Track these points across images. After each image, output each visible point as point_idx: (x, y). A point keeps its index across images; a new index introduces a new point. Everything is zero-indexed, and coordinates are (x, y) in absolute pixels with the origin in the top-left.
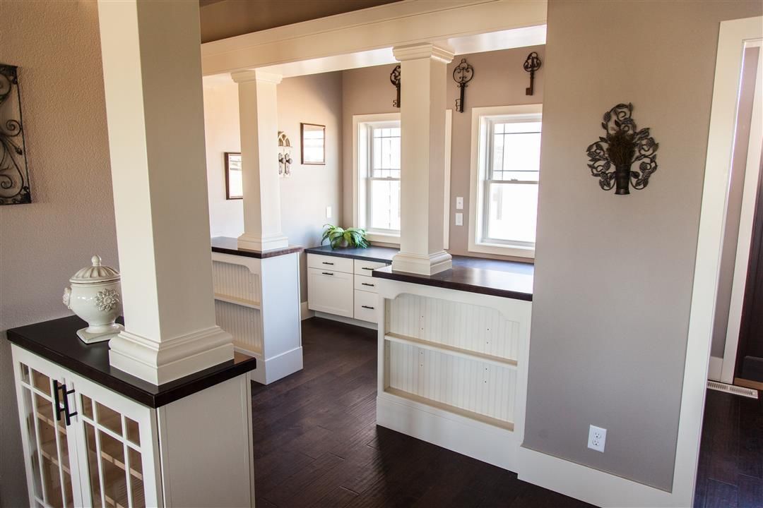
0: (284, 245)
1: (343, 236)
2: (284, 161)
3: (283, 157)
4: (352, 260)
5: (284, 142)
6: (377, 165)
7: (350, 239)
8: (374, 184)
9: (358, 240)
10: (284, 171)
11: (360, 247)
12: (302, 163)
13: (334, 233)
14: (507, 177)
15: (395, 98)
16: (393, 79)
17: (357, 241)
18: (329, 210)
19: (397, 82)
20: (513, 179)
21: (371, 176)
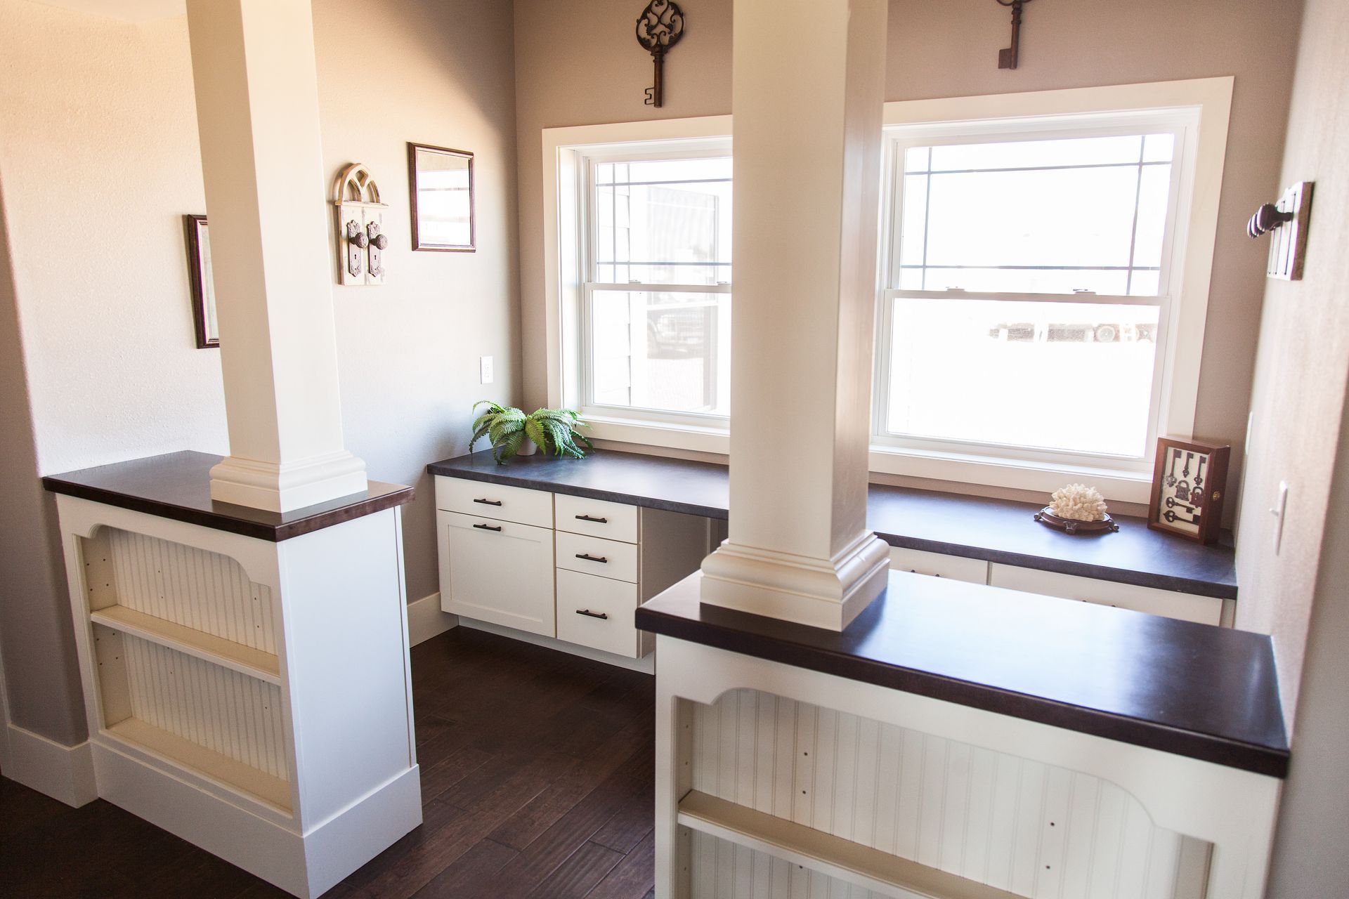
0: (354, 487)
1: (523, 429)
2: (365, 240)
3: (363, 230)
4: (550, 494)
5: (364, 191)
6: (604, 252)
7: (542, 438)
8: (600, 299)
9: (561, 438)
10: (364, 268)
11: (568, 455)
12: (415, 246)
13: (501, 423)
14: (937, 282)
15: (650, 81)
16: (643, 34)
17: (559, 442)
18: (488, 362)
19: (654, 42)
20: (953, 287)
21: (589, 281)
